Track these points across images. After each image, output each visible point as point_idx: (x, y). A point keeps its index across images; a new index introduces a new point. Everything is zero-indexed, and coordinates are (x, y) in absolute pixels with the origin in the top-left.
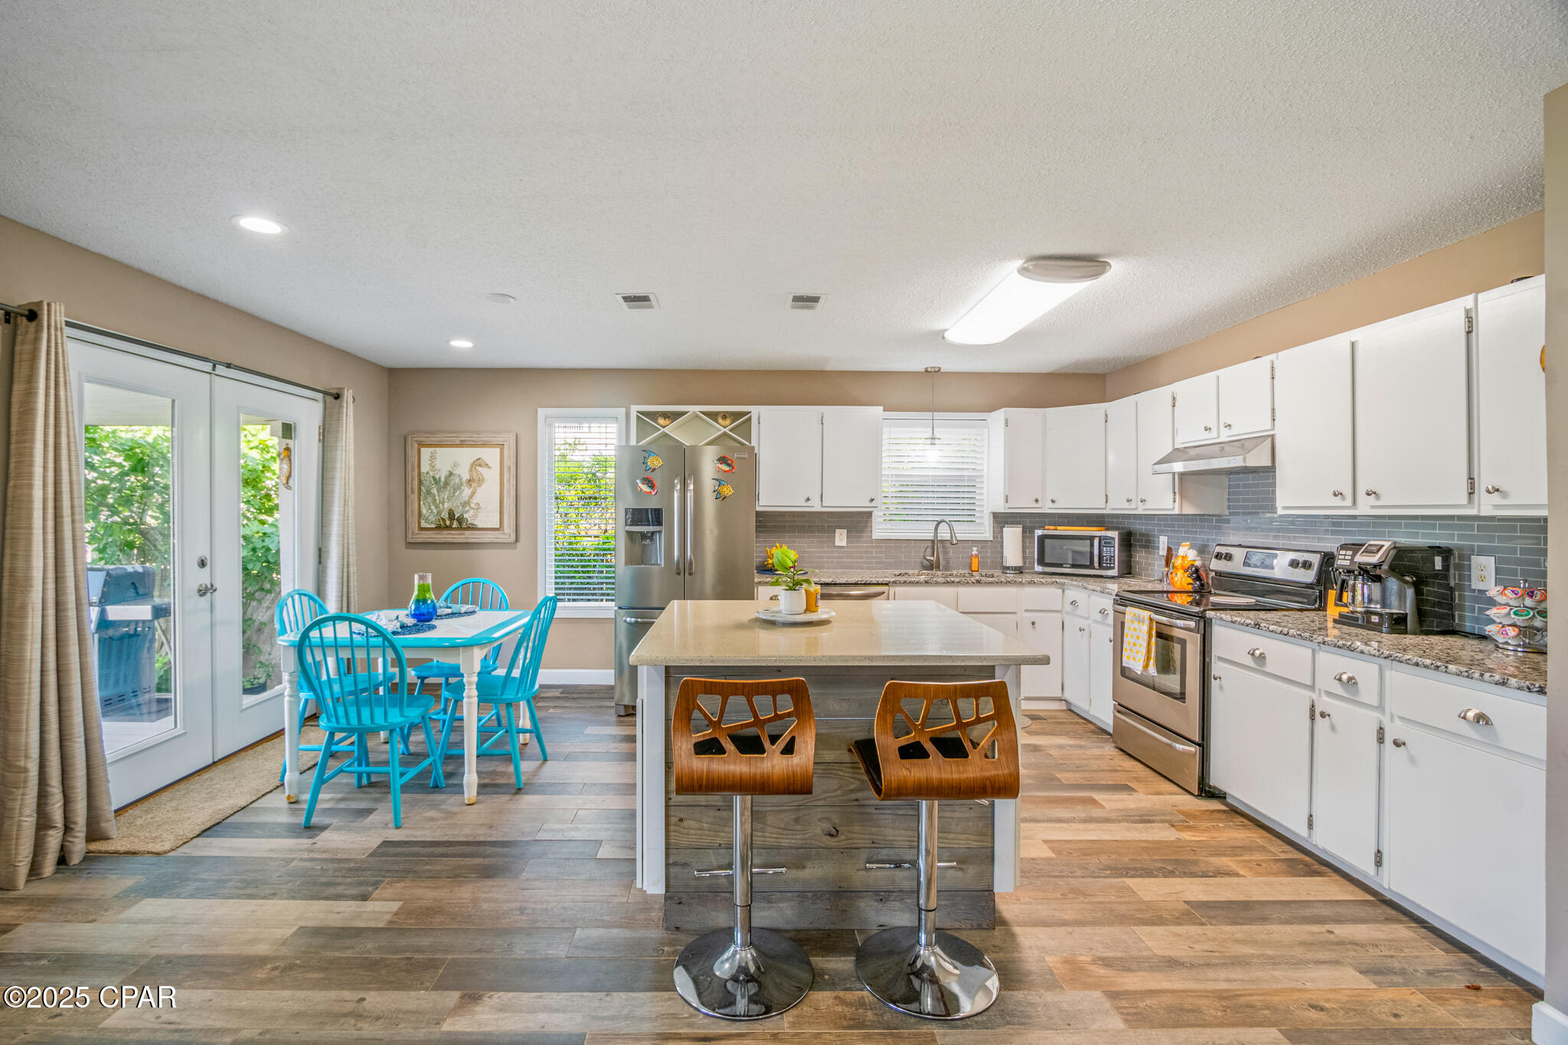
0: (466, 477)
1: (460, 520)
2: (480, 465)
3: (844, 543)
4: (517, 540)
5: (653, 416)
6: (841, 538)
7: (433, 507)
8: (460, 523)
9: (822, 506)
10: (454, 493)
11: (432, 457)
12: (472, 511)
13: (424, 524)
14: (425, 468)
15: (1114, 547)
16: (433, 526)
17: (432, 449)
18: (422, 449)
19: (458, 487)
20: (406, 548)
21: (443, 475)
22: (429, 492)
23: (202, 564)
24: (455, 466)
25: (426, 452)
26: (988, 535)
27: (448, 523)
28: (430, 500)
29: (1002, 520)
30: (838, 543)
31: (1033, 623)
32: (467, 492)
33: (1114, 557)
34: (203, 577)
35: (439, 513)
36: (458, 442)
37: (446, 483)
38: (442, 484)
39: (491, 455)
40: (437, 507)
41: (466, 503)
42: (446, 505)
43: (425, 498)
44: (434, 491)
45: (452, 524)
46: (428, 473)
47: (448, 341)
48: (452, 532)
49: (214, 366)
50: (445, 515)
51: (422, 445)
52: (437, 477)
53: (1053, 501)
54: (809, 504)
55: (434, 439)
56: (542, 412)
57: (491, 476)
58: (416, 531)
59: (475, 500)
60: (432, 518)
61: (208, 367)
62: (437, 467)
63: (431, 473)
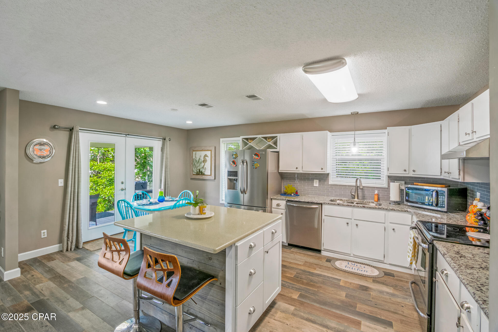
0: (203, 160)
1: (201, 172)
2: (206, 156)
3: (318, 186)
4: (215, 179)
5: (247, 139)
6: (316, 183)
7: (195, 168)
8: (201, 173)
9: (303, 171)
10: (200, 164)
11: (196, 154)
12: (204, 170)
13: (194, 173)
14: (194, 157)
15: (445, 196)
16: (196, 174)
17: (195, 152)
18: (193, 152)
19: (201, 163)
20: (191, 180)
21: (198, 159)
22: (195, 164)
23: (122, 183)
24: (200, 157)
25: (194, 152)
26: (385, 185)
27: (199, 173)
28: (195, 166)
29: (392, 179)
30: (315, 185)
31: (394, 229)
32: (203, 164)
33: (444, 201)
34: (123, 186)
35: (197, 170)
36: (201, 150)
37: (199, 162)
38: (197, 162)
39: (208, 153)
40: (196, 168)
41: (203, 167)
42: (198, 168)
43: (194, 166)
44: (196, 164)
45: (200, 173)
46: (194, 159)
47: (186, 122)
48: (200, 176)
49: (126, 136)
50: (198, 171)
51: (194, 151)
52: (196, 160)
53: (414, 171)
54: (297, 170)
55: (196, 149)
56: (221, 140)
57: (208, 159)
58: (192, 175)
59: (205, 167)
60: (195, 171)
61: (125, 136)
62: (197, 157)
63: (195, 159)
